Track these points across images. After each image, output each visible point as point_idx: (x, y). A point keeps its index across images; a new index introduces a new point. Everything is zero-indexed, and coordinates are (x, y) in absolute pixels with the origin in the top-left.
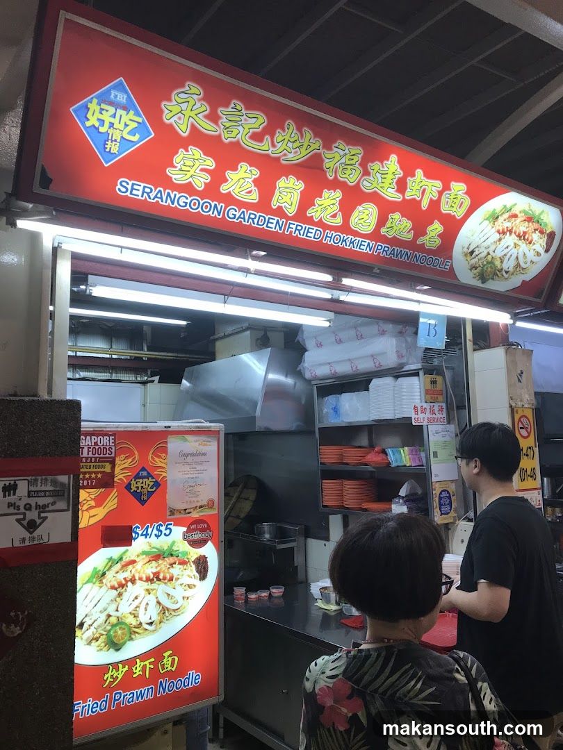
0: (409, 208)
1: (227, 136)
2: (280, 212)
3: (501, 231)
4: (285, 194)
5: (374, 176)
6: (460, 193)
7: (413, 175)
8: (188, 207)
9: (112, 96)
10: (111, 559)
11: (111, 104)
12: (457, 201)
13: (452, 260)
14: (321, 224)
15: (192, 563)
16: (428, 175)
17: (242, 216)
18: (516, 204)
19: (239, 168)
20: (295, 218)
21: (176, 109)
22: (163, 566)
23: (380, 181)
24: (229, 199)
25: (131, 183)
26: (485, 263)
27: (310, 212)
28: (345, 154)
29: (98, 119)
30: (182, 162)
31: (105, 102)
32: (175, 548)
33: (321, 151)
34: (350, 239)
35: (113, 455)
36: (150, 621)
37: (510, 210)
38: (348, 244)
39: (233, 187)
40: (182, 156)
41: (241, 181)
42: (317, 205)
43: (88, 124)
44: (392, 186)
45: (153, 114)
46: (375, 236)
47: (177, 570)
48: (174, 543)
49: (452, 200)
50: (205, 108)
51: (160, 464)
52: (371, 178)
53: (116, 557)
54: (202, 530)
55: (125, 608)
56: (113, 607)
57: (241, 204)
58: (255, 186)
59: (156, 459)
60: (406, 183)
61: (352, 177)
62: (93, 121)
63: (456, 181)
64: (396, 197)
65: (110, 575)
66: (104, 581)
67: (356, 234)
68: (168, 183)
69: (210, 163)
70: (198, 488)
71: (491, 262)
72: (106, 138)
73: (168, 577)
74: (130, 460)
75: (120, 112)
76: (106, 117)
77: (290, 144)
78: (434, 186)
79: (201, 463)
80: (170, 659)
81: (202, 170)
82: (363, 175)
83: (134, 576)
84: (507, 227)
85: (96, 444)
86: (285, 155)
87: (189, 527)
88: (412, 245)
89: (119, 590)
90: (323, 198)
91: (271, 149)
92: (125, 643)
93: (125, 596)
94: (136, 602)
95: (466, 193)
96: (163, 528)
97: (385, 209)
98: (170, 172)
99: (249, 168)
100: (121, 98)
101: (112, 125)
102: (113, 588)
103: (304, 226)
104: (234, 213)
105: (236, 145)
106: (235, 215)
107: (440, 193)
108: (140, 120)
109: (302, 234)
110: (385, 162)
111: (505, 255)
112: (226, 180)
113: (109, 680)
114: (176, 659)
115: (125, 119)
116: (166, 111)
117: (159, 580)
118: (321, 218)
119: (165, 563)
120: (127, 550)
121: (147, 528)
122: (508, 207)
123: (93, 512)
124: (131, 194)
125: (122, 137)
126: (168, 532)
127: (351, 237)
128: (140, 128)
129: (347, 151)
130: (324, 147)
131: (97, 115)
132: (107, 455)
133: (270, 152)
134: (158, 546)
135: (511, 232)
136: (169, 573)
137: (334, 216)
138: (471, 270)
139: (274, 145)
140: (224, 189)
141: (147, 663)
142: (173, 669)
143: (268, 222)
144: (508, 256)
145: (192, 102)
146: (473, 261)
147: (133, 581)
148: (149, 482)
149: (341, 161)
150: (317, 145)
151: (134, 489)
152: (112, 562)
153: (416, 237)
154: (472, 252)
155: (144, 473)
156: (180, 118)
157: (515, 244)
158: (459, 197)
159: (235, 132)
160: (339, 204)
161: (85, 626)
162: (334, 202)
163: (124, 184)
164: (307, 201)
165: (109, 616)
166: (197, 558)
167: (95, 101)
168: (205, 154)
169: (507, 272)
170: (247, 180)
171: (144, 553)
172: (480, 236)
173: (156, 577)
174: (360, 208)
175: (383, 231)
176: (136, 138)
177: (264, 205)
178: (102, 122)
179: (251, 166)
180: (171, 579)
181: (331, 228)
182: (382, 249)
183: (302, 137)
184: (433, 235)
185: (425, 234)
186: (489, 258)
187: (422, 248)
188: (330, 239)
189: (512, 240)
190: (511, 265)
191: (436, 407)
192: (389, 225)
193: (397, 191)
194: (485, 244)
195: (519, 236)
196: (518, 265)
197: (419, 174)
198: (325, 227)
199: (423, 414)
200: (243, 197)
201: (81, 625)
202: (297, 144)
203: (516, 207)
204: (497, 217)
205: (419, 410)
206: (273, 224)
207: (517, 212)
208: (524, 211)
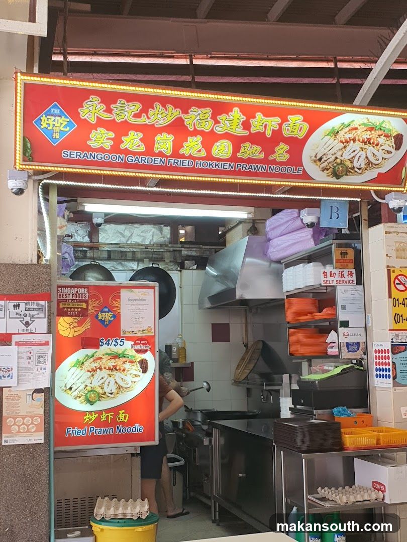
0: (257, 138)
1: (118, 118)
2: (161, 154)
3: (344, 141)
4: (162, 143)
5: (223, 123)
6: (298, 121)
7: (254, 117)
8: (103, 159)
9: (52, 112)
10: (87, 355)
11: (52, 115)
12: (297, 128)
13: (303, 166)
14: (190, 157)
15: (137, 363)
16: (266, 115)
17: (137, 159)
18: (353, 121)
19: (130, 134)
20: (172, 156)
21: (87, 111)
22: (118, 362)
23: (229, 125)
24: (127, 152)
25: (69, 152)
26: (335, 165)
27: (181, 151)
28: (199, 114)
29: (47, 124)
30: (95, 137)
31: (49, 115)
32: (126, 353)
33: (182, 115)
34: (215, 163)
35: (87, 299)
36: (111, 392)
37: (349, 125)
38: (214, 167)
39: (128, 145)
40: (94, 133)
41: (133, 141)
42: (185, 147)
43: (42, 127)
44: (239, 127)
45: (75, 116)
46: (234, 159)
47: (127, 366)
48: (126, 350)
49: (292, 127)
50: (103, 107)
51: (116, 305)
52: (221, 125)
53: (90, 354)
54: (144, 344)
55: (96, 383)
56: (89, 381)
57: (134, 154)
58: (141, 142)
59: (114, 302)
60: (250, 124)
61: (207, 126)
62: (44, 125)
63: (291, 115)
64: (246, 133)
65: (86, 364)
66: (83, 367)
67: (219, 160)
68: (90, 149)
69: (111, 135)
70: (141, 320)
71: (342, 163)
72: (53, 132)
73: (122, 369)
74: (98, 302)
75: (57, 118)
76: (51, 122)
77: (159, 116)
78: (273, 123)
79: (143, 305)
80: (124, 415)
81: (107, 139)
82: (215, 124)
83: (101, 366)
84: (349, 138)
85: (77, 292)
86: (157, 122)
87: (135, 342)
88: (265, 161)
89: (92, 373)
90: (189, 142)
91: (147, 120)
92: (96, 402)
93: (96, 376)
94: (102, 381)
95: (304, 121)
96: (119, 341)
97: (237, 142)
98: (89, 143)
99: (136, 133)
100: (57, 111)
101: (54, 125)
102: (88, 371)
103: (179, 160)
104: (131, 159)
105: (125, 122)
106: (132, 160)
107: (280, 125)
108: (68, 120)
109: (179, 164)
110: (230, 113)
111: (354, 157)
112: (123, 142)
113: (87, 419)
114: (128, 415)
115: (60, 121)
116: (82, 113)
117: (116, 370)
118: (190, 154)
119: (120, 361)
120: (97, 352)
121: (109, 340)
122: (346, 123)
123: (76, 329)
124: (70, 157)
125: (60, 130)
126: (122, 343)
127: (215, 162)
128: (69, 124)
129: (200, 112)
130: (182, 113)
131: (46, 122)
132: (84, 299)
133: (147, 122)
134: (116, 351)
135: (354, 140)
136: (123, 367)
138: (323, 171)
139: (149, 118)
140: (122, 146)
141: (109, 414)
142: (126, 421)
143: (155, 161)
144: (357, 157)
145: (95, 106)
146: (324, 165)
147: (100, 369)
148: (110, 314)
149: (197, 119)
150: (177, 113)
151: (100, 318)
152: (88, 357)
153: (267, 155)
154: (320, 159)
155: (107, 310)
156: (89, 115)
157: (361, 148)
158: (298, 125)
159: (123, 115)
160: (201, 144)
161: (73, 389)
162: (197, 143)
163: (66, 153)
164: (177, 146)
165: (86, 386)
166: (141, 360)
167: (44, 116)
168: (107, 130)
169: (359, 169)
170: (136, 140)
171: (107, 354)
172: (325, 147)
173: (115, 368)
174: (218, 144)
175: (239, 155)
176: (68, 129)
177: (149, 151)
178: (49, 125)
179: (136, 132)
180: (124, 370)
181: (199, 159)
182: (242, 166)
183: (166, 110)
184: (281, 152)
185: (274, 152)
186: (338, 161)
187: (274, 162)
188: (200, 164)
189: (357, 146)
190: (362, 163)
191: (346, 272)
192: (243, 151)
193: (244, 129)
194: (332, 151)
195: (363, 142)
196: (369, 163)
197: (259, 115)
198: (194, 158)
199: (333, 278)
200: (134, 149)
201: (71, 389)
202: (164, 114)
203: (354, 123)
204: (338, 132)
205: (329, 274)
206: (158, 161)
207: (356, 126)
208: (364, 124)
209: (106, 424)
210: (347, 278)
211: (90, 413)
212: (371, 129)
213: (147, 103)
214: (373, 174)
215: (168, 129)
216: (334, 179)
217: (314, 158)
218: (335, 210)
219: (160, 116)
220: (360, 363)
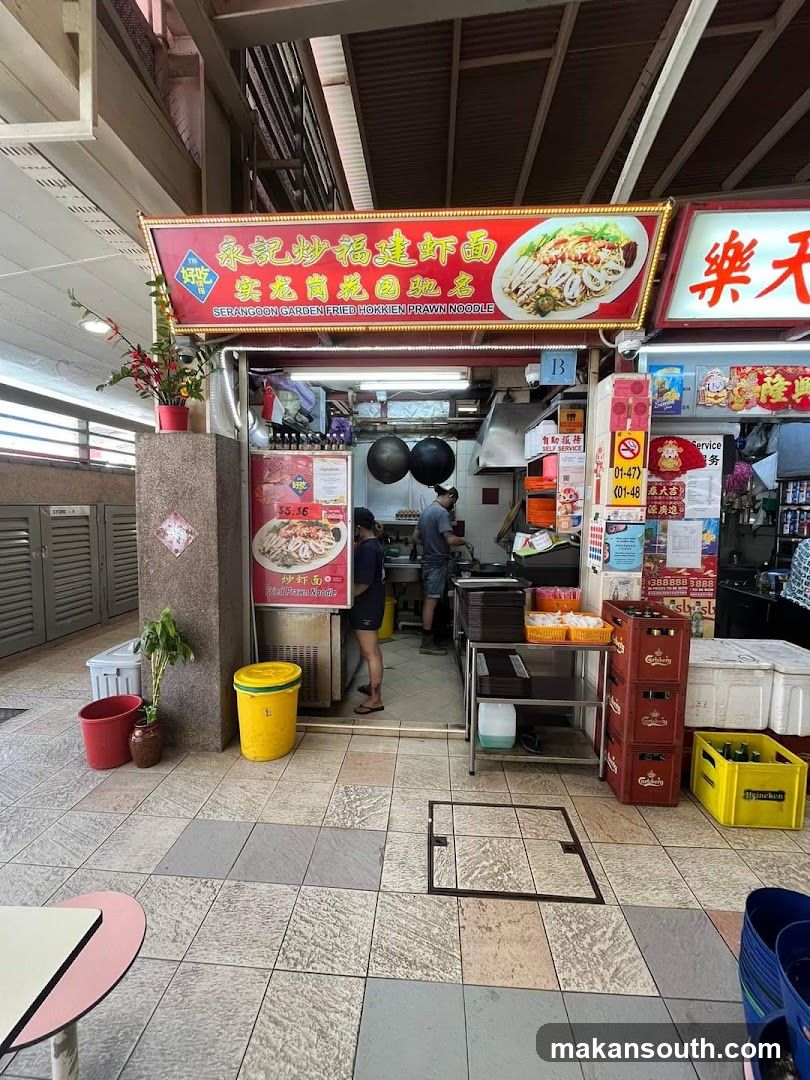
0: (429, 269)
1: (260, 261)
2: (316, 302)
3: (548, 262)
4: (315, 288)
5: (383, 252)
6: (481, 239)
7: (422, 240)
8: (256, 314)
9: (190, 262)
10: (282, 523)
11: (190, 266)
12: (481, 248)
13: (494, 303)
14: (351, 302)
15: (330, 531)
16: (438, 234)
17: (292, 311)
18: (561, 229)
19: (277, 280)
20: (330, 302)
21: (224, 256)
22: (312, 530)
23: (390, 255)
24: (278, 303)
25: (219, 309)
26: (538, 297)
27: (340, 296)
28: (352, 244)
30: (241, 288)
31: (188, 267)
33: (331, 248)
34: (381, 307)
36: (306, 558)
37: (555, 237)
38: (381, 312)
39: (278, 294)
40: (239, 284)
41: (282, 288)
42: (343, 289)
43: (184, 282)
44: (404, 255)
45: (214, 264)
46: (403, 299)
47: (320, 534)
49: (473, 248)
50: (241, 248)
51: (310, 474)
52: (381, 255)
53: (285, 523)
55: (291, 548)
56: (285, 546)
57: (287, 304)
58: (292, 288)
60: (418, 249)
61: (364, 259)
62: (187, 280)
63: (472, 230)
64: (413, 263)
65: (282, 530)
66: (279, 533)
67: (385, 302)
68: (238, 303)
69: (257, 283)
70: (333, 490)
71: (547, 294)
72: (197, 287)
73: (316, 537)
75: (197, 269)
76: (192, 275)
77: (305, 252)
78: (448, 244)
79: (336, 474)
80: (317, 579)
81: (254, 289)
82: (373, 255)
83: (296, 533)
84: (556, 256)
86: (304, 261)
89: (288, 539)
90: (346, 283)
92: (292, 565)
93: (292, 542)
94: (298, 547)
95: (490, 237)
97: (404, 276)
98: (237, 296)
99: (283, 278)
100: (194, 261)
101: (196, 278)
102: (285, 537)
103: (339, 307)
104: (285, 311)
105: (269, 266)
106: (287, 312)
107: (458, 247)
108: (208, 270)
109: (340, 312)
110: (390, 238)
111: (563, 283)
112: (272, 291)
113: (284, 581)
114: (320, 580)
115: (201, 272)
116: (220, 260)
117: (310, 537)
118: (350, 298)
119: (314, 529)
122: (550, 235)
124: (222, 315)
125: (204, 284)
127: (381, 305)
128: (210, 275)
129: (352, 241)
130: (332, 245)
131: (187, 275)
133: (292, 262)
135: (563, 259)
136: (316, 534)
137: (360, 293)
138: (522, 306)
139: (294, 257)
140: (273, 296)
141: (304, 578)
143: (311, 311)
144: (568, 284)
145: (232, 248)
146: (522, 298)
147: (296, 535)
148: (304, 483)
149: (350, 250)
150: (325, 246)
153: (444, 292)
154: (517, 291)
156: (229, 261)
157: (574, 269)
158: (481, 243)
159: (265, 257)
160: (361, 283)
161: (271, 553)
162: (355, 283)
163: (216, 310)
164: (333, 289)
165: (283, 551)
166: (334, 529)
167: (183, 268)
168: (252, 278)
169: (572, 300)
170: (285, 286)
172: (522, 272)
173: (308, 536)
174: (381, 281)
175: (410, 294)
176: (211, 282)
177: (303, 300)
178: (190, 278)
179: (283, 276)
180: (318, 538)
181: (362, 303)
182: (416, 309)
183: (311, 242)
184: (463, 285)
185: (453, 286)
186: (542, 291)
187: (455, 299)
188: (364, 311)
189: (566, 267)
190: (577, 292)
191: (571, 437)
192: (413, 288)
193: (411, 257)
194: (531, 279)
195: (578, 260)
196: (586, 290)
197: (428, 236)
198: (356, 303)
199: (554, 444)
200: (287, 298)
201: (269, 552)
202: (311, 250)
203: (562, 232)
204: (539, 249)
205: (550, 440)
206: (315, 311)
207: (565, 237)
208: (576, 233)
209: (301, 586)
210: (572, 444)
211: (287, 575)
212: (587, 239)
213: (289, 236)
214: (592, 306)
215: (318, 268)
216: (538, 317)
217: (507, 290)
218: (559, 363)
219: (307, 252)
220: (577, 540)
